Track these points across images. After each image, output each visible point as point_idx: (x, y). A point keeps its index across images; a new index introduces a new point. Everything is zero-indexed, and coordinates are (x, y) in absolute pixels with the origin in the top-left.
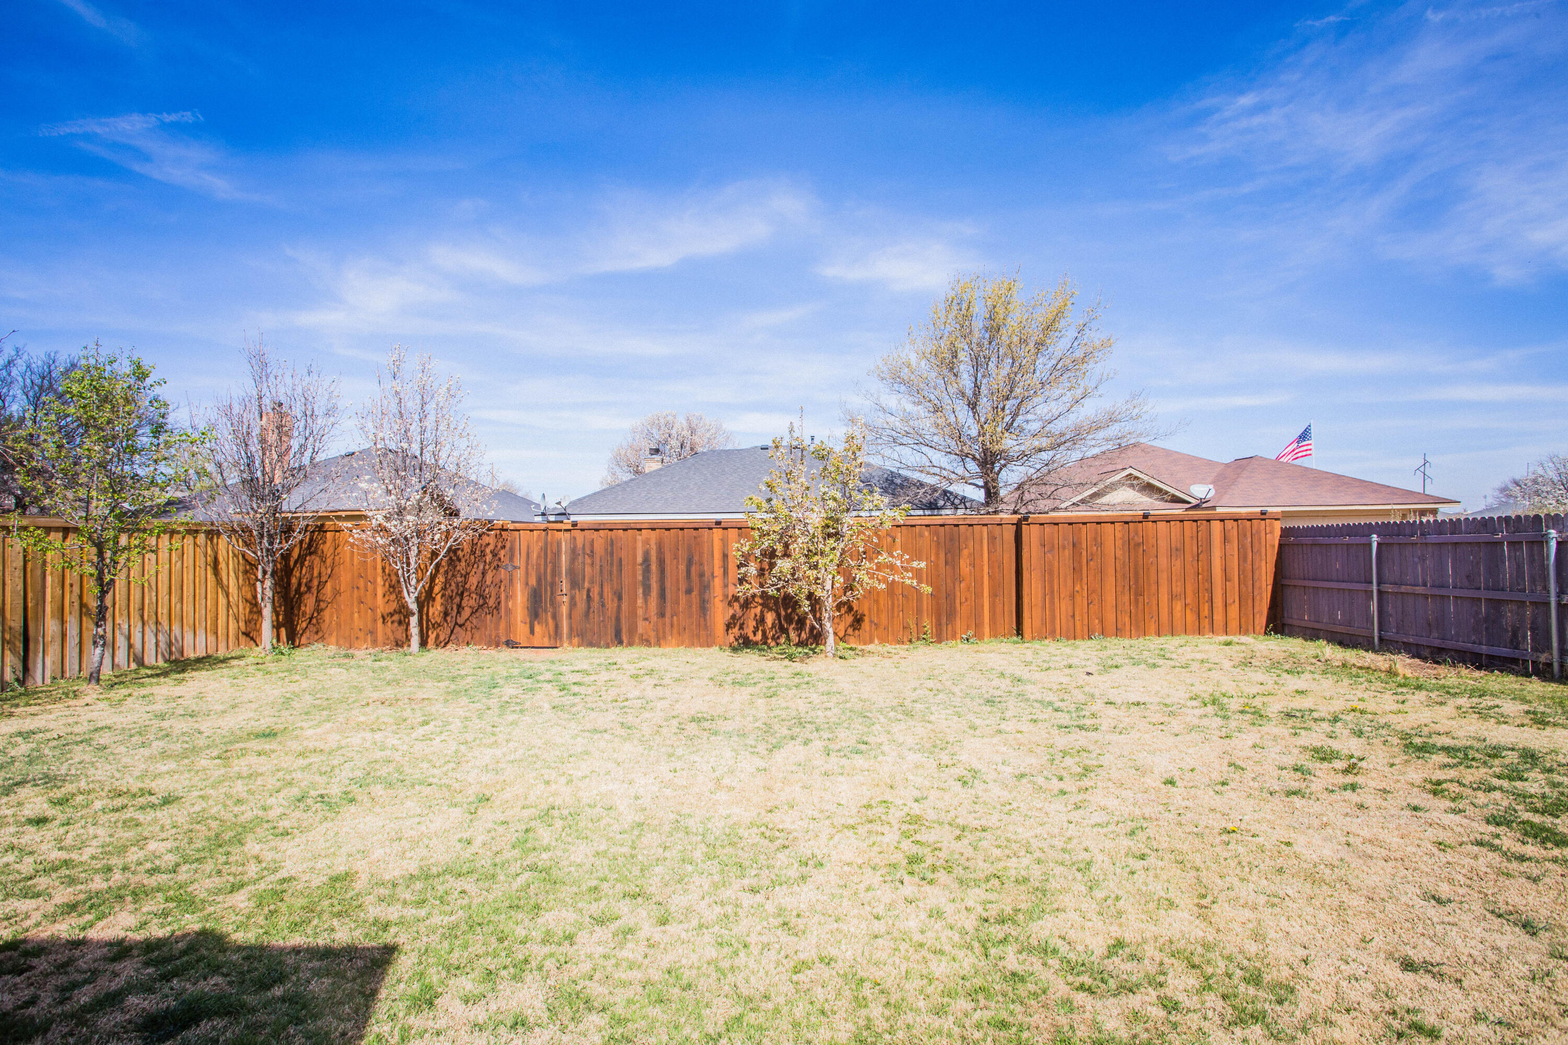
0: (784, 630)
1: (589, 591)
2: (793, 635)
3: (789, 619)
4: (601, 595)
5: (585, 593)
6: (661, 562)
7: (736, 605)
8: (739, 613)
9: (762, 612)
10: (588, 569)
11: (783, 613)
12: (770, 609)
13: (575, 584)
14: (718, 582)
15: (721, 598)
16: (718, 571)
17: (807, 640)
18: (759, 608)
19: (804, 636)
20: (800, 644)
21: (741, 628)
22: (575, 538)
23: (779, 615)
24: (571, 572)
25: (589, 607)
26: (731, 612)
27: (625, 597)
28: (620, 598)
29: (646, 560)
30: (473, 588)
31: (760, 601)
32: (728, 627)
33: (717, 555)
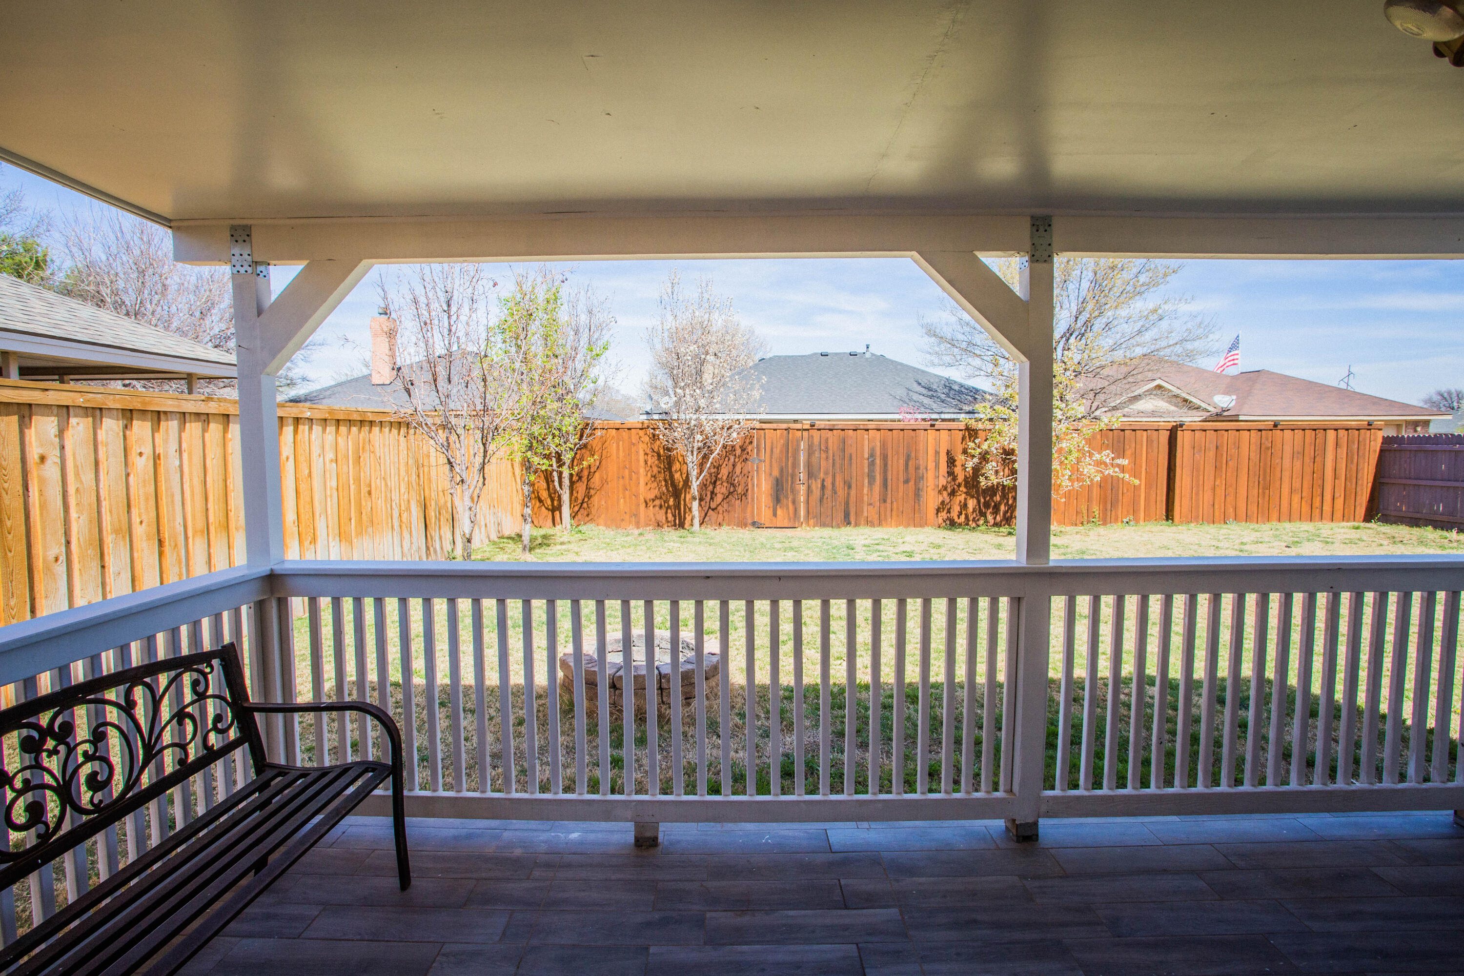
0: (983, 514)
1: (823, 480)
2: (990, 518)
3: (987, 505)
4: (833, 484)
5: (819, 482)
6: (885, 458)
7: (945, 494)
8: (947, 500)
9: (965, 499)
10: (823, 463)
11: (982, 500)
12: (972, 497)
13: (810, 475)
14: (930, 475)
15: (933, 487)
16: (931, 465)
17: (1001, 521)
18: (963, 496)
19: (998, 518)
20: (996, 525)
21: (949, 512)
22: (812, 437)
23: (979, 502)
24: (809, 465)
25: (823, 495)
26: (941, 499)
27: (854, 486)
28: (850, 487)
29: (872, 455)
30: (725, 478)
31: (965, 490)
32: (938, 511)
33: (931, 452)
